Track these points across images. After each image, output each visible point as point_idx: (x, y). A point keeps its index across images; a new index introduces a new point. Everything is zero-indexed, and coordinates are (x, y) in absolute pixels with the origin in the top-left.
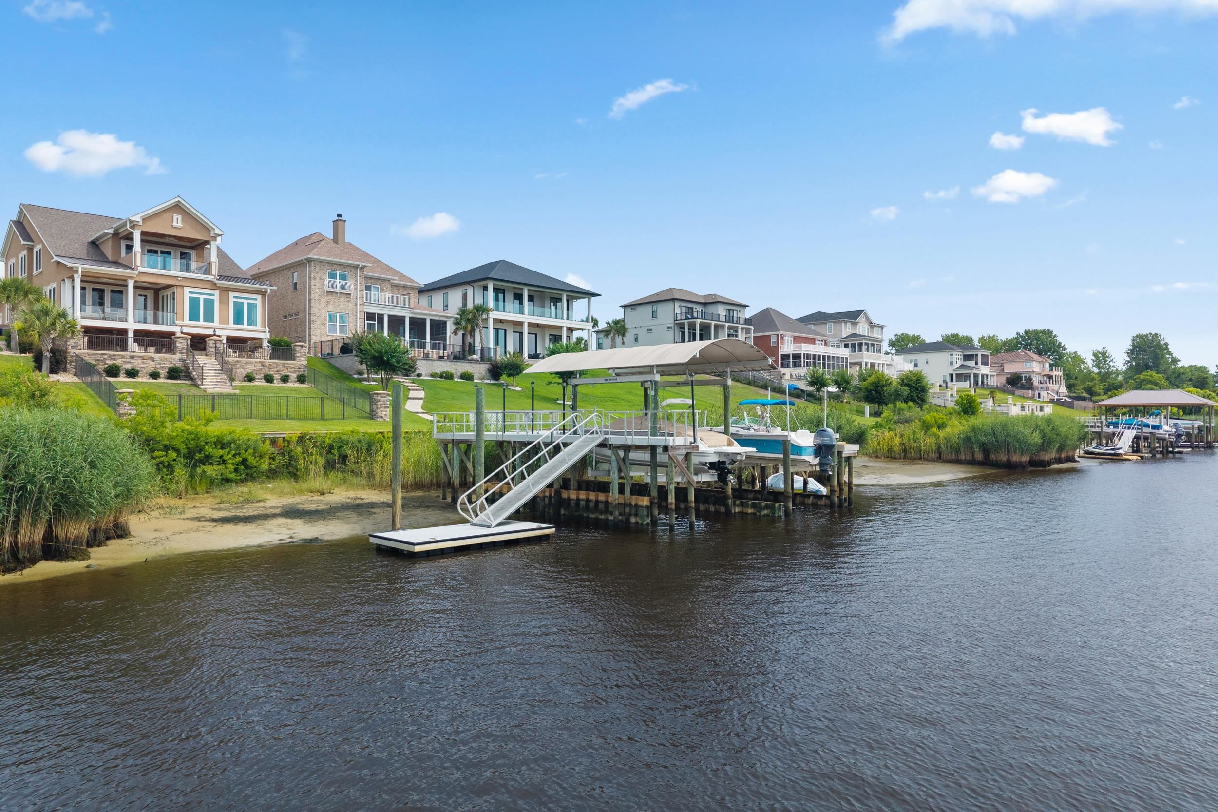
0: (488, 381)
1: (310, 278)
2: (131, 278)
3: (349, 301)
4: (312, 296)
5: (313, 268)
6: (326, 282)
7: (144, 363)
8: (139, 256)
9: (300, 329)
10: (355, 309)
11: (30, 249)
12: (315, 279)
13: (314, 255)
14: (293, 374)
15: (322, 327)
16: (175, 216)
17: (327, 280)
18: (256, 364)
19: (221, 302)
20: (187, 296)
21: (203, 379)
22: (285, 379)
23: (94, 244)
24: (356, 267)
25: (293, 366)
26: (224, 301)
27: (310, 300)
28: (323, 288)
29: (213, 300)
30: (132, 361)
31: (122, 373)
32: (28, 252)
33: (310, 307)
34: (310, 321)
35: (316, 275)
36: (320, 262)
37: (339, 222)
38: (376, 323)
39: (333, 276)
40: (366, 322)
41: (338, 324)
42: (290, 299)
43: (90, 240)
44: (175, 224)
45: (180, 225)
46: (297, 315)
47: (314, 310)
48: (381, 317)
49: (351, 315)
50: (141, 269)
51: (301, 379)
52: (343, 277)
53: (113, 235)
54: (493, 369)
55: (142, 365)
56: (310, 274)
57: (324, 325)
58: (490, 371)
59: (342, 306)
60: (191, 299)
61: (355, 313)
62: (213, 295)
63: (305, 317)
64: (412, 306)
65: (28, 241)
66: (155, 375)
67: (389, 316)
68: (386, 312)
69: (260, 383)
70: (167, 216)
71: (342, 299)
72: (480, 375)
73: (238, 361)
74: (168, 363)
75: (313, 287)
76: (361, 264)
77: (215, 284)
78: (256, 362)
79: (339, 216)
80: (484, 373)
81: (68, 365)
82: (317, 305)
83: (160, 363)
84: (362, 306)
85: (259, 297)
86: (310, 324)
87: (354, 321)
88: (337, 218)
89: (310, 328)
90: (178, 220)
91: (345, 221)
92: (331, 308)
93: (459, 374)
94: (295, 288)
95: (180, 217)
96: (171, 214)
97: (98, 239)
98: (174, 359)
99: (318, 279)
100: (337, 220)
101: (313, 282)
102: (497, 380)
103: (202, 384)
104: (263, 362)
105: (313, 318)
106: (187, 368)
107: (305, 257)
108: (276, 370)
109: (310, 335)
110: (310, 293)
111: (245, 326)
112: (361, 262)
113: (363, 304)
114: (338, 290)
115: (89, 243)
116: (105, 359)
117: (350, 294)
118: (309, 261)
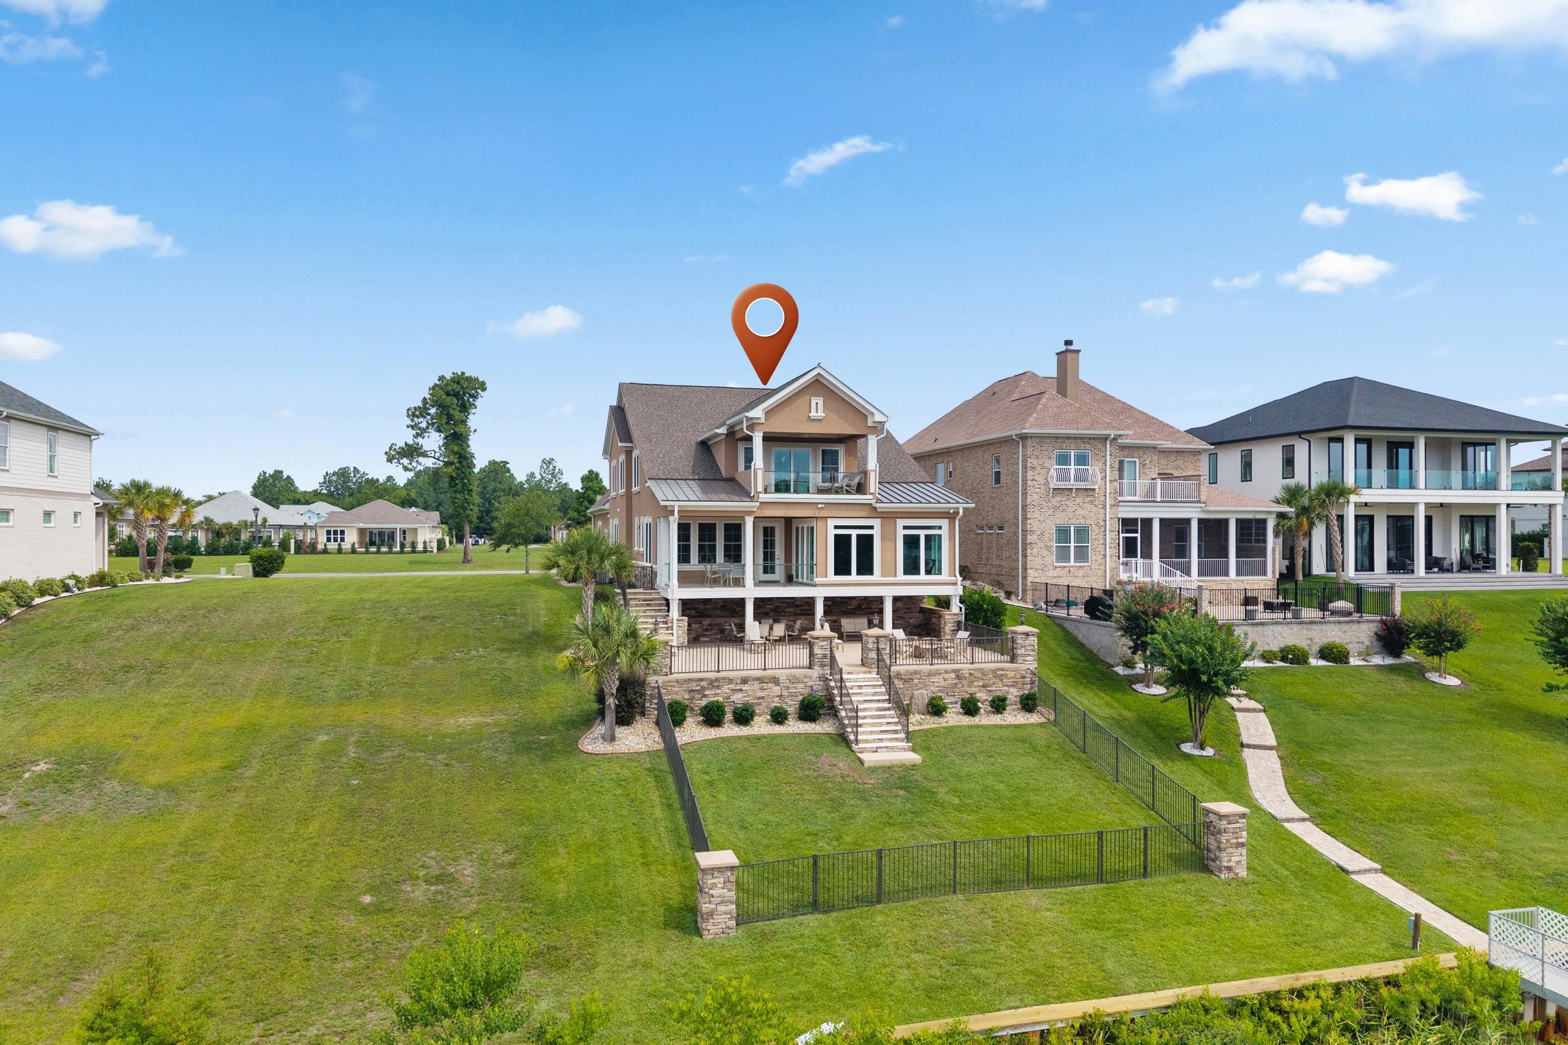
0: (1377, 660)
1: (1025, 467)
2: (749, 513)
3: (1091, 502)
4: (1029, 500)
5: (1029, 451)
6: (1053, 473)
7: (762, 689)
8: (760, 474)
9: (1006, 554)
10: (1102, 516)
11: (629, 452)
12: (1033, 468)
13: (1030, 427)
14: (1012, 690)
15: (1046, 553)
16: (814, 401)
17: (1054, 468)
18: (946, 676)
19: (883, 538)
20: (832, 533)
21: (857, 726)
22: (998, 705)
23: (705, 446)
24: (1105, 439)
25: (1012, 674)
26: (889, 537)
27: (1025, 507)
28: (1047, 483)
29: (871, 536)
30: (745, 687)
31: (729, 716)
32: (626, 457)
33: (1025, 518)
34: (1025, 544)
35: (1035, 462)
36: (1042, 438)
37: (1069, 355)
38: (1138, 535)
39: (1063, 460)
40: (1122, 535)
41: (1072, 545)
42: (988, 499)
43: (700, 439)
44: (813, 414)
45: (821, 414)
46: (1001, 528)
47: (1033, 524)
48: (1147, 523)
49: (1094, 527)
50: (764, 497)
51: (1028, 704)
52: (1082, 460)
53: (727, 435)
54: (1390, 633)
55: (760, 694)
56: (1025, 461)
57: (1048, 548)
58: (1379, 637)
59: (1080, 512)
60: (837, 537)
61: (1102, 523)
62: (871, 527)
63: (1016, 533)
64: (1203, 498)
65: (626, 442)
66: (779, 717)
67: (1162, 521)
68: (1157, 514)
69: (954, 718)
70: (800, 402)
71: (1079, 500)
72: (1362, 648)
73: (916, 672)
74: (801, 686)
75: (1030, 483)
76: (1112, 433)
77: (875, 508)
78: (946, 672)
79: (1068, 343)
80: (1367, 643)
81: (648, 705)
82: (1037, 514)
83: (788, 688)
84: (1113, 510)
85: (944, 523)
86: (1025, 549)
87: (1101, 536)
88: (1064, 348)
89: (1025, 556)
90: (817, 407)
91: (1078, 351)
92: (1061, 519)
93: (1315, 648)
94: (998, 481)
95: (820, 401)
96: (806, 397)
97: (709, 439)
98: (810, 677)
99: (1038, 468)
100: (1066, 351)
101: (1030, 473)
102: (1397, 655)
103: (857, 741)
104: (958, 670)
105: (1030, 538)
106: (831, 699)
107: (1018, 432)
108: (981, 683)
109: (1025, 569)
110: (1025, 494)
111: (922, 576)
112: (1114, 428)
113: (1116, 504)
114: (1072, 484)
115: (698, 443)
116: (703, 689)
117: (1094, 490)
118: (1024, 437)
